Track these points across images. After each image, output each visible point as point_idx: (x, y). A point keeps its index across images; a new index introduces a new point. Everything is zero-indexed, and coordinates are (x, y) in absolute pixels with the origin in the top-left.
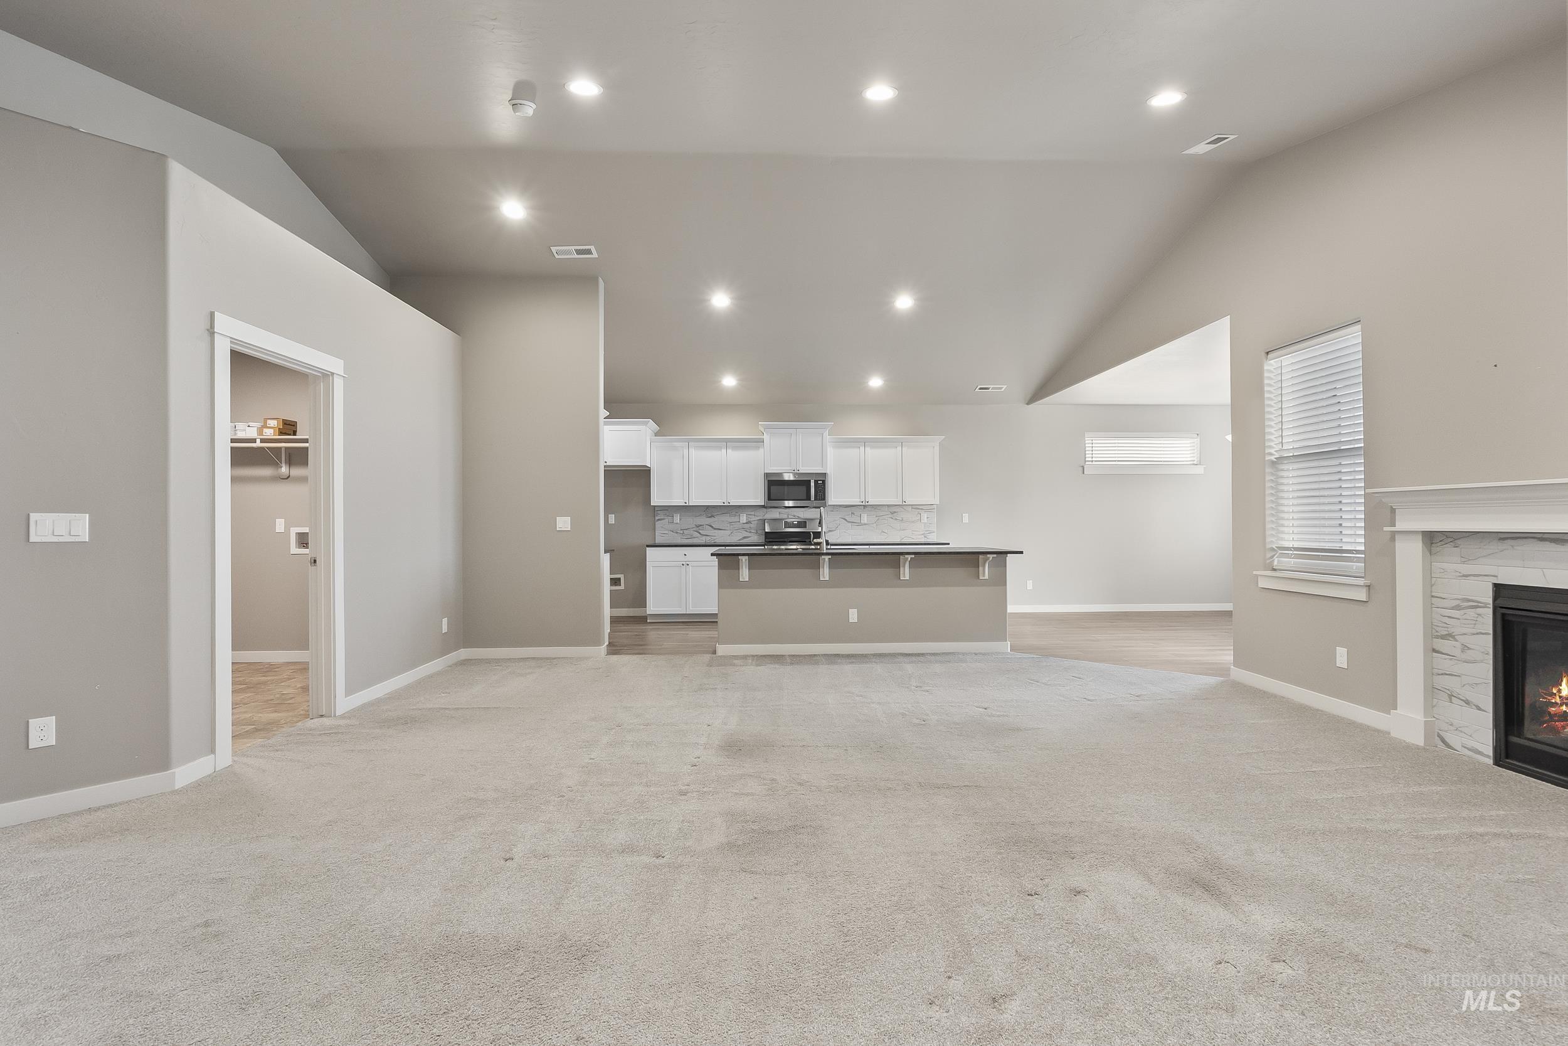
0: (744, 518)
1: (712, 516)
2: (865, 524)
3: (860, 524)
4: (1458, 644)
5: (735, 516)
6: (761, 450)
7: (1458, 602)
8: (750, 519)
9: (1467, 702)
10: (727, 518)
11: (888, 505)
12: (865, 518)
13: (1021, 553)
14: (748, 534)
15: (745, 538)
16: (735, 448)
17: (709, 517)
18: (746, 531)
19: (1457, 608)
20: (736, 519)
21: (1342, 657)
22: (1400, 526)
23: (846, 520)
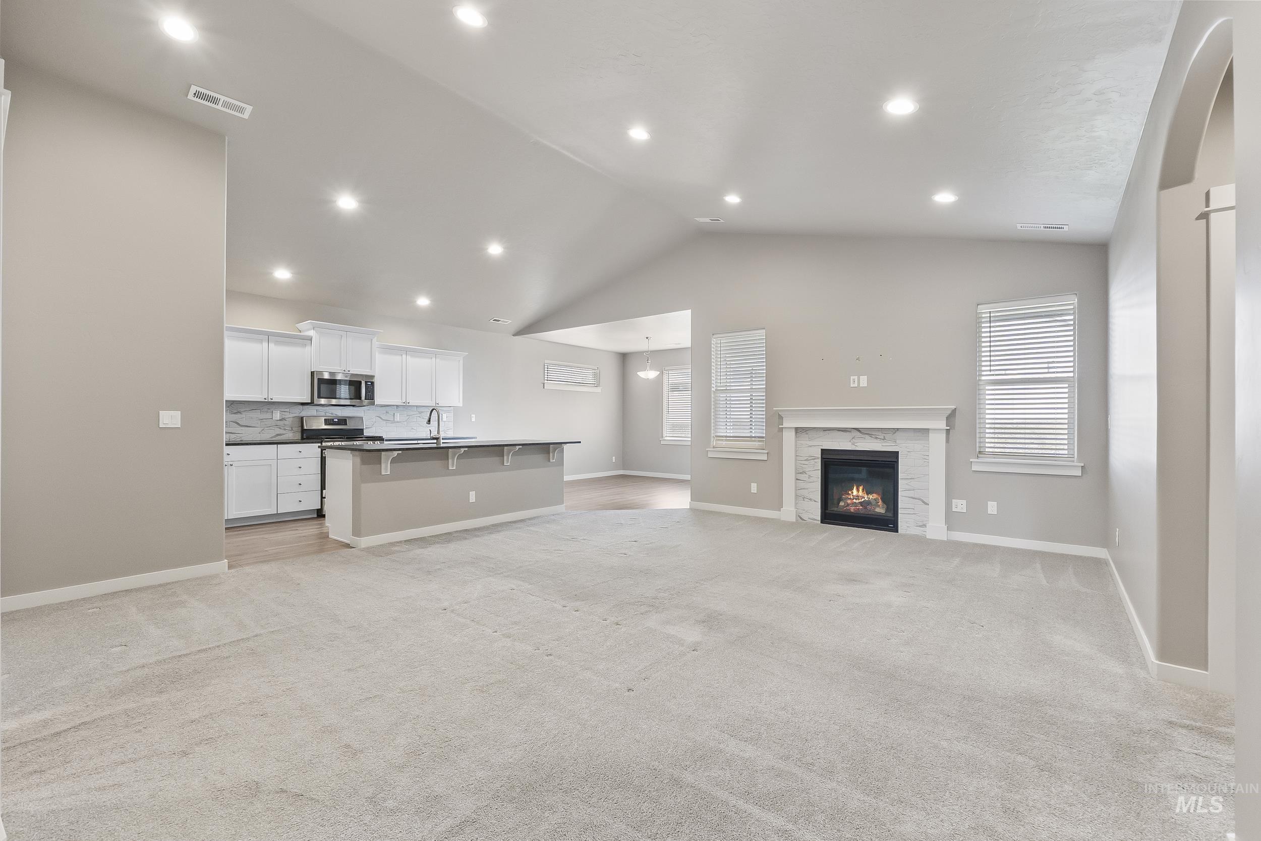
0: (277, 415)
1: (239, 412)
2: (398, 422)
3: (394, 422)
4: (807, 476)
5: (267, 412)
6: (308, 348)
7: (807, 457)
8: (284, 417)
9: (810, 499)
10: (256, 415)
11: (416, 406)
12: (398, 417)
13: (580, 442)
14: (282, 432)
15: (278, 435)
16: (277, 343)
17: (235, 413)
18: (280, 428)
19: (807, 460)
20: (268, 416)
21: (754, 488)
22: (785, 425)
23: (381, 418)
